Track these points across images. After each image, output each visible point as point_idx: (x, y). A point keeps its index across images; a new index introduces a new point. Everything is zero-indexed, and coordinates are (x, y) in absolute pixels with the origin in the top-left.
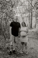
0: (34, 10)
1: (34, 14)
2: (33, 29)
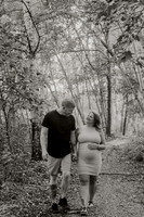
0: (116, 67)
1: (118, 80)
2: (115, 138)
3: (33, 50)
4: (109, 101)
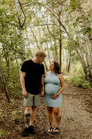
4: (60, 54)
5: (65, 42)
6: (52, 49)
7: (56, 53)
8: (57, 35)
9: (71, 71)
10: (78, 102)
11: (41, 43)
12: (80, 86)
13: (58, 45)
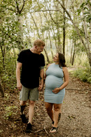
3: (20, 10)
5: (70, 30)
6: (54, 38)
7: (59, 43)
8: (60, 22)
9: (76, 63)
10: (81, 98)
11: (43, 31)
12: (85, 81)
13: (62, 33)
